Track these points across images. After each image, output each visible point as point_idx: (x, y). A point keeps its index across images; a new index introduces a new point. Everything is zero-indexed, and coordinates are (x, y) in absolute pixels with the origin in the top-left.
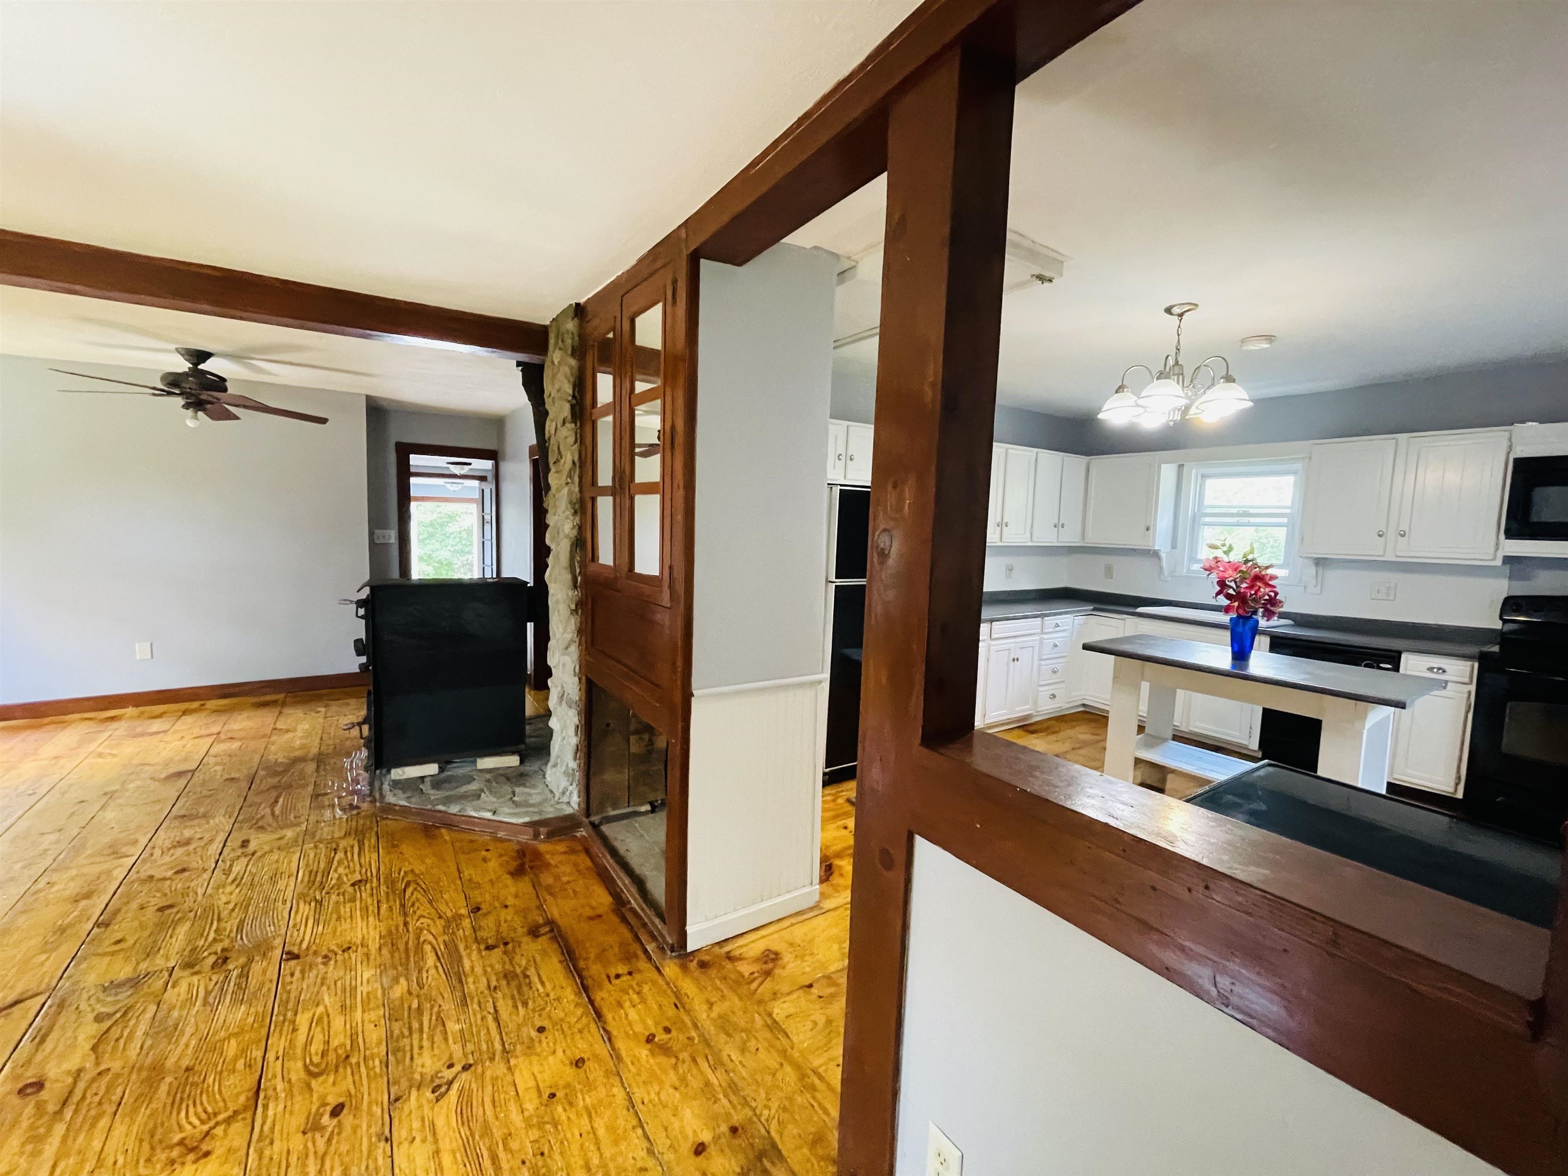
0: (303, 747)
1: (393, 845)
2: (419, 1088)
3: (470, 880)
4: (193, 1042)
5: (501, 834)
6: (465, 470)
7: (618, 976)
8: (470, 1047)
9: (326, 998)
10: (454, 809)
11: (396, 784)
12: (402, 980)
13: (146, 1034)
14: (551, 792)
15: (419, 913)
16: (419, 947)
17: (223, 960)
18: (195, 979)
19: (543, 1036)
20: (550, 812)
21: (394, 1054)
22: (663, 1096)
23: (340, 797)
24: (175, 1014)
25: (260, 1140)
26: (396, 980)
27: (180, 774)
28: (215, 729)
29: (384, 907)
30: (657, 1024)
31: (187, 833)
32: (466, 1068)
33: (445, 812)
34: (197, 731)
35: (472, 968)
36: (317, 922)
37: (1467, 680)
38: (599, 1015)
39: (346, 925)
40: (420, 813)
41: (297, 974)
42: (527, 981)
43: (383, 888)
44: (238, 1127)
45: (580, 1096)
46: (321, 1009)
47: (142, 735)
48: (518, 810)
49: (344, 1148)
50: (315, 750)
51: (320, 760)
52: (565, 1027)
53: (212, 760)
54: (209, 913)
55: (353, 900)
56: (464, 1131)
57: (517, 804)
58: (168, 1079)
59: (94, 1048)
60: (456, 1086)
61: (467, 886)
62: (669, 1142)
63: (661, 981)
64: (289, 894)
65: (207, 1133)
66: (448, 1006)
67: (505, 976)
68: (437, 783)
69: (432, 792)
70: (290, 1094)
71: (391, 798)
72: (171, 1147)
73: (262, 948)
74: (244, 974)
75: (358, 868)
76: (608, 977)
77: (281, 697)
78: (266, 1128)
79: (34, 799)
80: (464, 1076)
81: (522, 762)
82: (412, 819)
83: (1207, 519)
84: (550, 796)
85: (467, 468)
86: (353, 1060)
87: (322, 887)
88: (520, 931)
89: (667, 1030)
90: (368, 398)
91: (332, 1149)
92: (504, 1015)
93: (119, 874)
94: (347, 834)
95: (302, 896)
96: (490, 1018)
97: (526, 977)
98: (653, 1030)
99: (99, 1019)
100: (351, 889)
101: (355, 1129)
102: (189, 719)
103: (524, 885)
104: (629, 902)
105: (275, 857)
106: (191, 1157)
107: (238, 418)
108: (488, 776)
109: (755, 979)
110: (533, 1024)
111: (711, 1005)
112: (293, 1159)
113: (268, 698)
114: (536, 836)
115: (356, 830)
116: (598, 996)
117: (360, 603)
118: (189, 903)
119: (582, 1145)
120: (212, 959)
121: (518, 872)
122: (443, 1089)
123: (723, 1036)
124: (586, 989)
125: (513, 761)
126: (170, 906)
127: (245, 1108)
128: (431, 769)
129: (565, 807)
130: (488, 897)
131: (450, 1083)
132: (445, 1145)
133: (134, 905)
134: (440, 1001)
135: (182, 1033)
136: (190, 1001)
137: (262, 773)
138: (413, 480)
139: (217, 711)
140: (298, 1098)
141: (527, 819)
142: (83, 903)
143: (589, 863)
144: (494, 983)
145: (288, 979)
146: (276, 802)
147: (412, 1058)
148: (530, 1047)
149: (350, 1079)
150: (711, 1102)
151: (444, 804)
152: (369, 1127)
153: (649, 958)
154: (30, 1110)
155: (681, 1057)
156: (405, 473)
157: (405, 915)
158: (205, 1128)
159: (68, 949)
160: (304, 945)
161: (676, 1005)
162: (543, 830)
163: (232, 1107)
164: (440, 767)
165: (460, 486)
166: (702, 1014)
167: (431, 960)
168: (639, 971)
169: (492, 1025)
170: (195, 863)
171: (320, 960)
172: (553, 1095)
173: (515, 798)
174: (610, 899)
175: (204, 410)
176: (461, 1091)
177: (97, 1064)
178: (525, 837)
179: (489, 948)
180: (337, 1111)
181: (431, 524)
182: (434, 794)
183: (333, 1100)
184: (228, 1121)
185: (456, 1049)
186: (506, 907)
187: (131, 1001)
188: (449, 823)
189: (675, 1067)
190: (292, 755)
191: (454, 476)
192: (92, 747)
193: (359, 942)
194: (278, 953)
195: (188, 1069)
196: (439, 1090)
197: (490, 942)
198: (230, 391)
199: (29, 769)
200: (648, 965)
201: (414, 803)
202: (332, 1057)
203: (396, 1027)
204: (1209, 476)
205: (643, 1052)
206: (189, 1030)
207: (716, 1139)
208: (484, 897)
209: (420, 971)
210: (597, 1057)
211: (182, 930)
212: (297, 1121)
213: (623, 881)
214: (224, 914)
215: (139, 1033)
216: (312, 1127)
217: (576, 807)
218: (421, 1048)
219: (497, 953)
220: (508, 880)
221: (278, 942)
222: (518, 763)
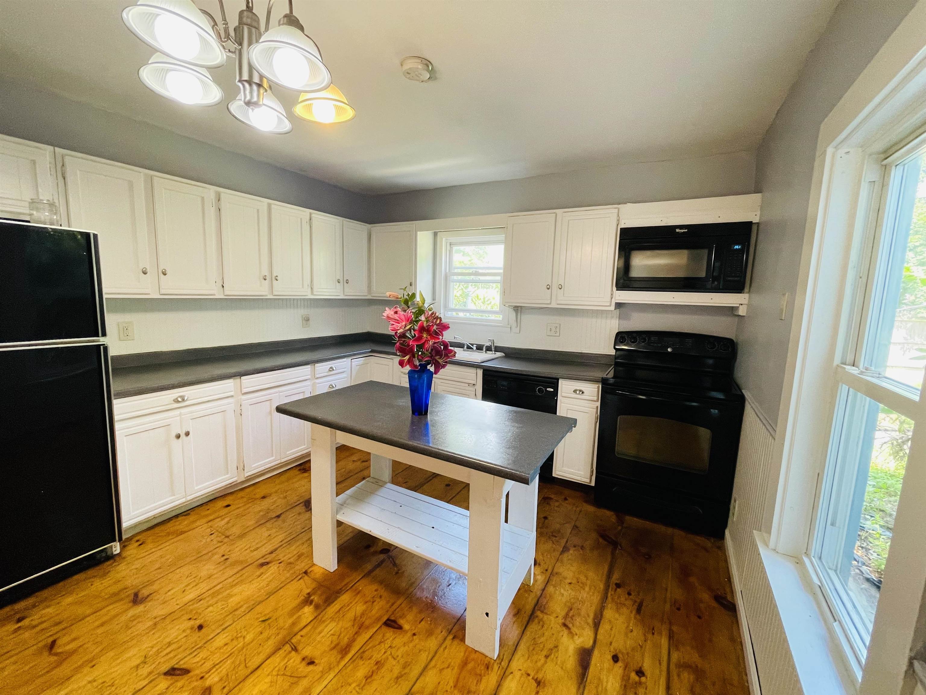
37: (595, 398)
83: (455, 278)
204: (456, 244)
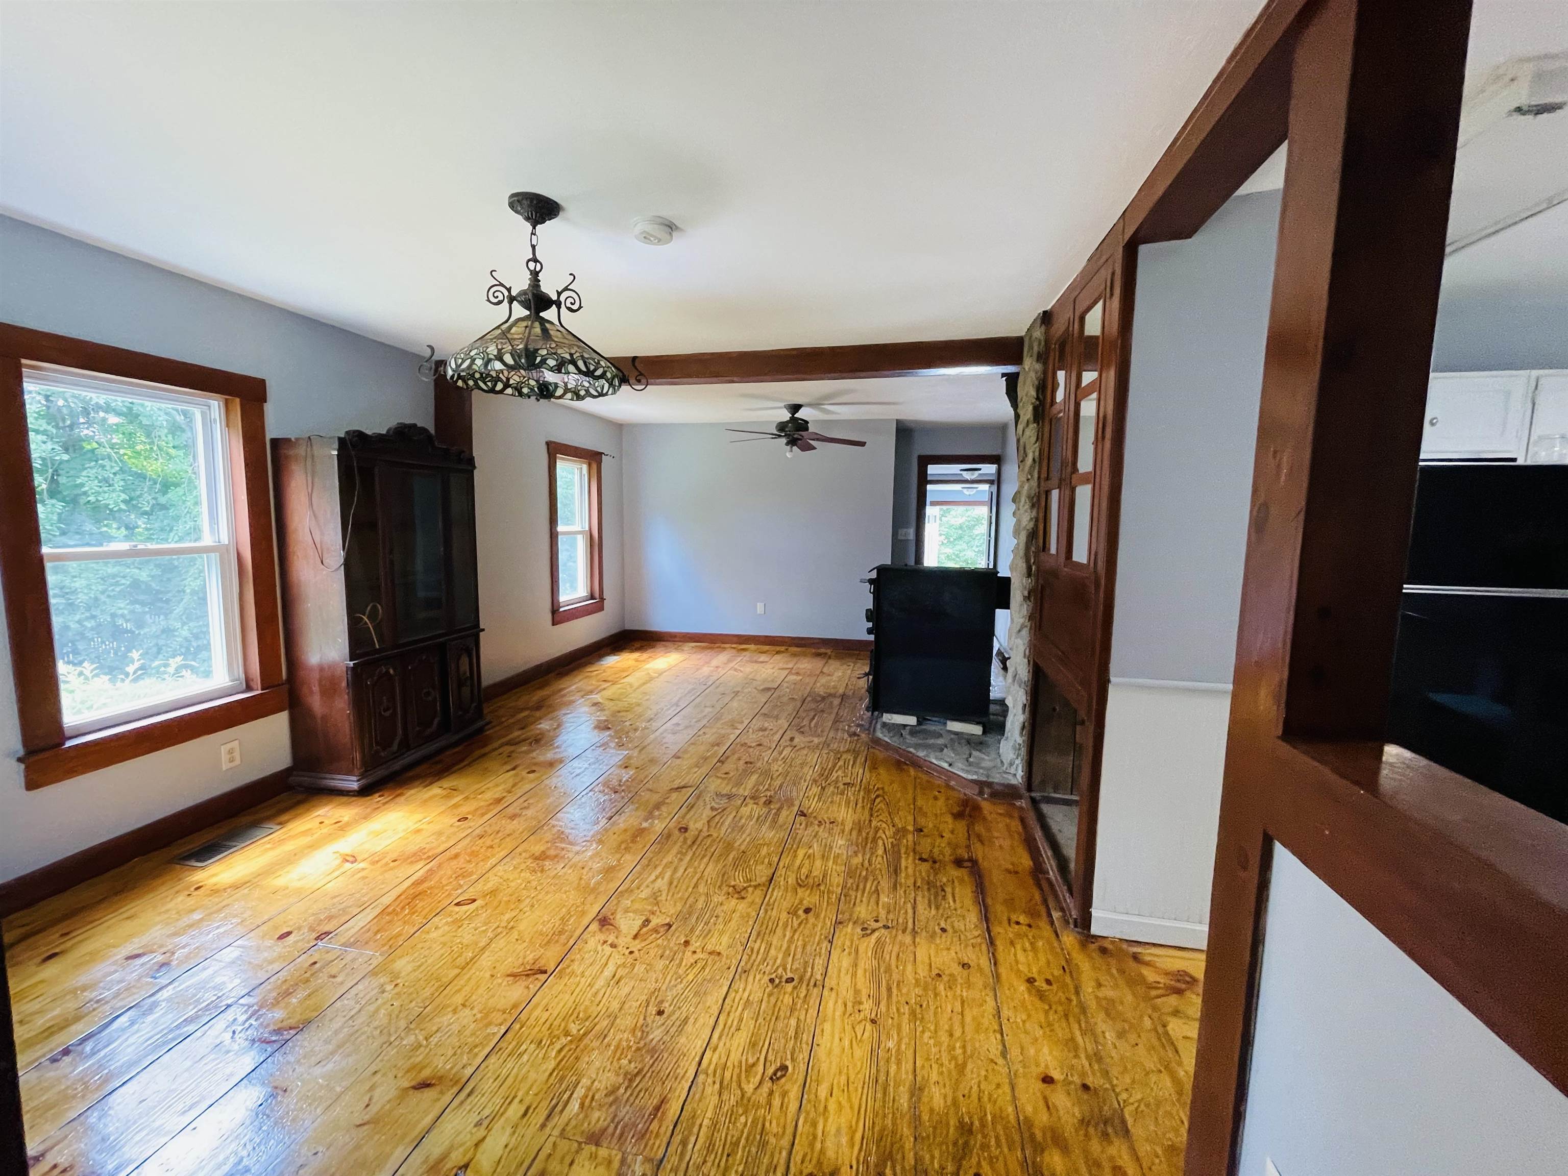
0: (835, 687)
1: (874, 767)
2: (855, 923)
3: (921, 808)
4: (748, 840)
5: (952, 783)
6: (975, 475)
7: (1018, 923)
8: (891, 916)
9: (815, 845)
10: (921, 754)
11: (885, 725)
12: (860, 855)
13: (729, 826)
14: (1002, 762)
15: (880, 817)
16: (875, 840)
17: (768, 802)
18: (755, 806)
19: (944, 935)
20: (996, 778)
21: (845, 896)
22: (1027, 1025)
23: (849, 726)
24: (743, 821)
25: (768, 904)
26: (856, 853)
27: (769, 689)
28: (790, 666)
29: (860, 805)
30: (1039, 972)
31: (766, 725)
32: (886, 927)
33: (913, 754)
34: (781, 665)
35: (906, 868)
36: (820, 799)
38: (992, 942)
39: (835, 808)
40: (896, 750)
41: (803, 825)
42: (943, 893)
43: (862, 793)
44: (758, 892)
45: (959, 987)
46: (811, 851)
47: (756, 662)
48: (969, 768)
49: (806, 932)
50: (841, 691)
51: (843, 697)
52: (962, 937)
53: (785, 685)
54: (767, 774)
55: (842, 793)
56: (875, 963)
57: (970, 764)
58: (734, 853)
59: (708, 822)
60: (876, 934)
61: (918, 811)
62: (1021, 1058)
63: (1056, 944)
64: (808, 778)
65: (745, 888)
66: (885, 884)
67: (928, 883)
68: (914, 732)
69: (908, 737)
70: (786, 890)
71: (879, 734)
72: (730, 886)
73: (790, 802)
74: (777, 814)
75: (849, 774)
76: (1009, 920)
77: (829, 651)
78: (772, 901)
79: (705, 687)
80: (883, 931)
81: (984, 732)
82: (890, 753)
84: (999, 764)
85: (977, 473)
86: (822, 888)
87: (827, 778)
88: (947, 859)
89: (1048, 982)
90: (898, 422)
91: (801, 929)
92: (920, 907)
93: (733, 737)
94: (848, 751)
95: (815, 781)
96: (909, 906)
97: (943, 890)
98: (1035, 976)
99: (712, 809)
100: (842, 787)
101: (814, 926)
102: (778, 657)
103: (961, 826)
104: (1048, 873)
105: (805, 752)
106: (736, 896)
107: (815, 448)
108: (952, 736)
109: (1158, 988)
110: (939, 924)
111: (1099, 985)
112: (780, 924)
113: (822, 650)
114: (981, 793)
115: (854, 750)
116: (997, 929)
117: (871, 581)
118: (759, 764)
119: (951, 1019)
120: (764, 799)
121: (958, 816)
122: (869, 932)
123: (1102, 1015)
124: (987, 920)
125: (977, 730)
126: (751, 763)
127: (764, 885)
128: (912, 720)
129: (1010, 777)
130: (931, 825)
131: (874, 931)
132: (861, 965)
133: (736, 756)
134: (880, 877)
135: (744, 832)
136: (750, 817)
137: (809, 699)
138: (929, 487)
139: (794, 655)
140: (789, 894)
141: (975, 777)
142: (716, 748)
143: (1020, 828)
144: (919, 884)
145: (798, 826)
146: (813, 718)
147: (855, 904)
148: (933, 936)
149: (818, 897)
150: (1071, 1055)
151: (915, 749)
152: (822, 929)
153: (1052, 923)
154: (681, 839)
155: (1054, 1007)
156: (923, 480)
157: (871, 815)
158: (745, 885)
159: (705, 770)
160: (810, 811)
161: (1063, 968)
162: (986, 790)
163: (759, 881)
164: (918, 721)
165: (975, 490)
166: (1088, 988)
167: (880, 851)
168: (1038, 927)
169: (910, 911)
170: (765, 742)
171: (816, 822)
172: (939, 975)
173: (971, 760)
174: (1031, 863)
175: (795, 445)
176: (878, 940)
177: (708, 831)
178: (972, 792)
179: (922, 860)
180: (807, 911)
181: (961, 528)
182: (910, 740)
183: (806, 904)
184: (756, 887)
185: (883, 914)
186: (942, 837)
187: (725, 805)
188: (916, 764)
189: (1046, 1012)
190: (828, 691)
191: (966, 481)
192: (732, 665)
193: (840, 820)
194: (796, 808)
195: (744, 852)
196: (867, 932)
197: (924, 856)
198: (811, 430)
199: (706, 670)
200: (1048, 927)
201: (894, 741)
202: (811, 881)
203: (850, 881)
205: (1022, 987)
206: (748, 832)
207: (1067, 1083)
208: (929, 824)
209: (872, 854)
210: (980, 969)
211: (754, 777)
212: (786, 905)
213: (1046, 853)
214: (774, 776)
215: (727, 824)
216: (793, 912)
217: (1020, 780)
218: (861, 901)
219: (925, 866)
220: (949, 819)
221: (797, 803)
222: (980, 733)
